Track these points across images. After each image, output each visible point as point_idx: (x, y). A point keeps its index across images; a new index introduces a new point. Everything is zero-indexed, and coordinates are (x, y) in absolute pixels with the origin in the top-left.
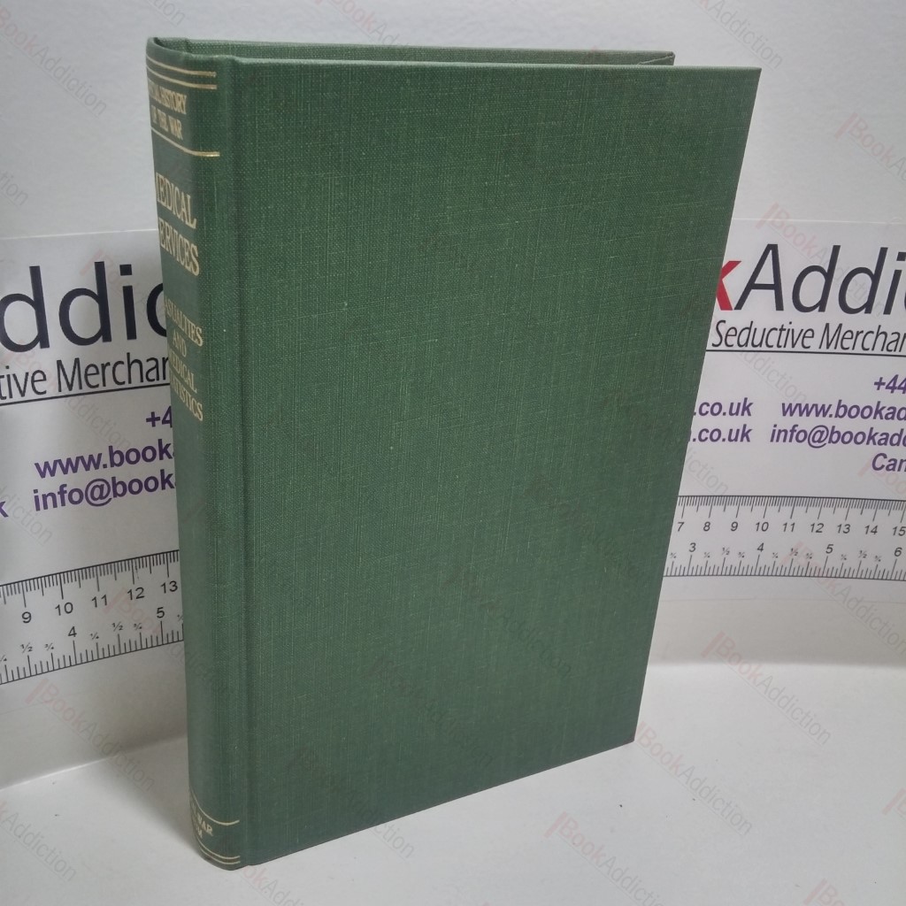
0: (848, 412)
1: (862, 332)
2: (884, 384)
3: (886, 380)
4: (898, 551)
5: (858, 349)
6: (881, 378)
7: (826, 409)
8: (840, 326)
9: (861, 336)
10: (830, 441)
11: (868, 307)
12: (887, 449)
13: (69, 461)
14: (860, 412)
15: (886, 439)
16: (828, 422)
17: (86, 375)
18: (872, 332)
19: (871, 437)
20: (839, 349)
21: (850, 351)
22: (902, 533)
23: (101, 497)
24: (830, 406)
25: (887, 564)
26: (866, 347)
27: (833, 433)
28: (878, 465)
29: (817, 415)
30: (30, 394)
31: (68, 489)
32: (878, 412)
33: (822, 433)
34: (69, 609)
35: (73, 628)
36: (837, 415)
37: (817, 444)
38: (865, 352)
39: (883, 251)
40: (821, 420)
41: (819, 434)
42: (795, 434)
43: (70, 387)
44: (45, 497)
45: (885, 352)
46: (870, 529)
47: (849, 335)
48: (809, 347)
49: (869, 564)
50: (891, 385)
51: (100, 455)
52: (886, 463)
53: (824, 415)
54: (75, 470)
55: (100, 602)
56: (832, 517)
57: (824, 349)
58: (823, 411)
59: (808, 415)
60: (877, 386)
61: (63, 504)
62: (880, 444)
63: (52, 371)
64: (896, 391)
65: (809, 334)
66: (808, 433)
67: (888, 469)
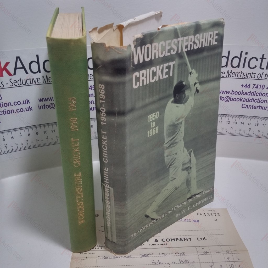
0: (234, 93)
1: (237, 73)
2: (244, 86)
3: (244, 85)
4: (250, 129)
5: (236, 77)
6: (243, 85)
7: (229, 92)
8: (231, 71)
9: (237, 74)
10: (230, 100)
11: (238, 66)
12: (245, 103)
13: (46, 99)
14: (238, 93)
15: (245, 100)
16: (230, 95)
17: (49, 79)
18: (240, 73)
19: (241, 100)
20: (231, 77)
21: (234, 77)
22: (250, 124)
23: (53, 107)
24: (230, 91)
25: (247, 132)
26: (238, 76)
27: (231, 98)
28: (243, 107)
29: (227, 94)
30: (37, 83)
31: (46, 105)
32: (243, 93)
33: (228, 98)
34: (46, 132)
35: (48, 137)
36: (232, 94)
37: (227, 101)
38: (238, 78)
39: (242, 52)
40: (228, 95)
41: (227, 99)
42: (221, 98)
43: (45, 82)
44: (41, 106)
45: (243, 78)
46: (242, 123)
47: (234, 73)
48: (223, 76)
49: (242, 132)
50: (246, 86)
51: (52, 98)
52: (245, 106)
53: (229, 94)
54: (47, 101)
55: (53, 131)
56: (232, 120)
57: (227, 77)
58: (228, 93)
59: (224, 93)
60: (242, 87)
61: (45, 108)
62: (243, 101)
63: (41, 78)
64: (247, 88)
65: (224, 73)
66: (225, 98)
67: (246, 108)
